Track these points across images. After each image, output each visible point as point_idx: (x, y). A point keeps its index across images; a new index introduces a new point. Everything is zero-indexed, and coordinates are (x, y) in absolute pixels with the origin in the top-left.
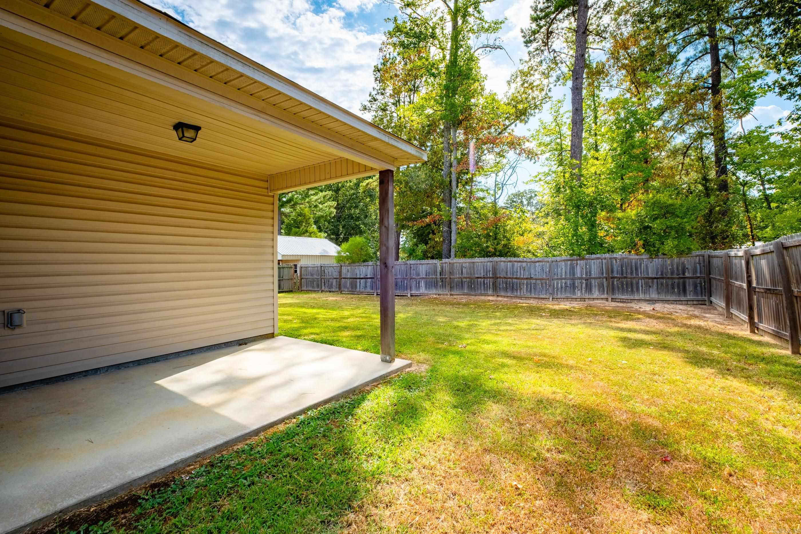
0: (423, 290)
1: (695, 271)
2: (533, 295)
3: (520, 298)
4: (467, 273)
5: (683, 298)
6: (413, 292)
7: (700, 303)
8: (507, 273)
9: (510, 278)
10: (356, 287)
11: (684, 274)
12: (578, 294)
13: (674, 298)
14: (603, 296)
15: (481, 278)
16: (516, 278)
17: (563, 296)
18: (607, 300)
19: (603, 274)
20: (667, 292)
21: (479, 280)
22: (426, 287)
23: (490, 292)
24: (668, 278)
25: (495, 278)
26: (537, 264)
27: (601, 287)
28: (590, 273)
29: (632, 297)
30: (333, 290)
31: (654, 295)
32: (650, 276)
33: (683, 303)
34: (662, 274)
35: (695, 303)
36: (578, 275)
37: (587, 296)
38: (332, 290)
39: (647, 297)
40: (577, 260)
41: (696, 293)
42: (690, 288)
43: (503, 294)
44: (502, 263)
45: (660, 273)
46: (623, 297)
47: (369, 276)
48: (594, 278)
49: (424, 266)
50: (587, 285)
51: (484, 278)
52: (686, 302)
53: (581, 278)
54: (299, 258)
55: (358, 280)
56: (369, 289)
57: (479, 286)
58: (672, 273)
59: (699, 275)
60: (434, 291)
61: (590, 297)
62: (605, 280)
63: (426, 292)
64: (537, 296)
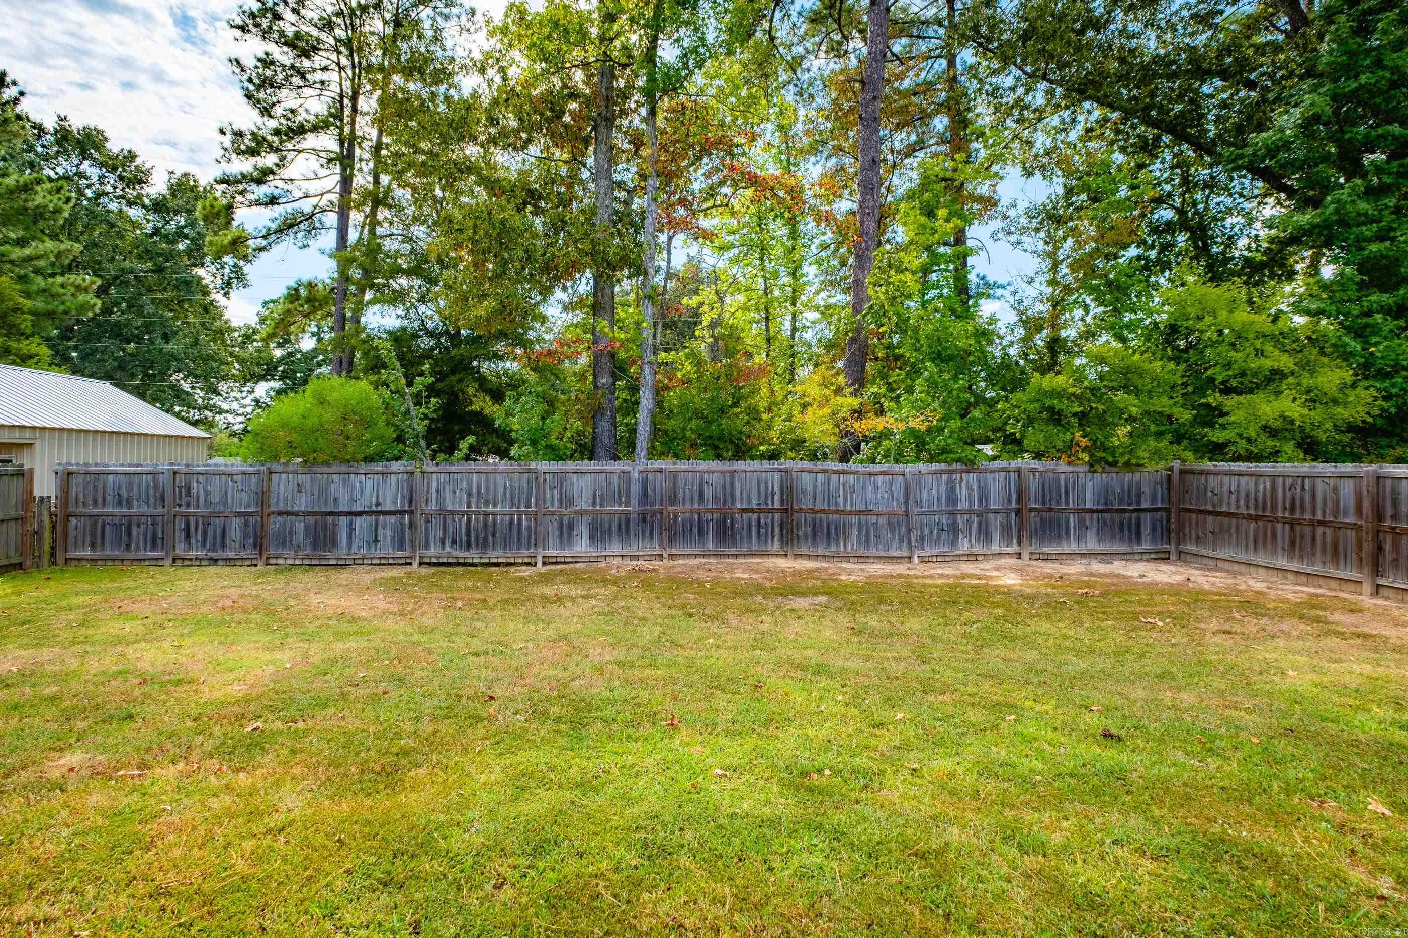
0: (582, 546)
1: (1154, 499)
2: (873, 552)
3: (847, 558)
4: (716, 499)
5: (1136, 549)
6: (549, 553)
7: (1160, 555)
8: (815, 498)
9: (823, 512)
10: (334, 543)
11: (1139, 503)
12: (964, 547)
13: (1123, 548)
14: (1011, 550)
15: (752, 511)
16: (837, 512)
17: (935, 552)
18: (1019, 555)
19: (1010, 502)
20: (1112, 536)
21: (746, 516)
22: (592, 537)
23: (775, 547)
24: (1117, 511)
25: (786, 511)
26: (880, 479)
27: (1006, 531)
28: (986, 500)
29: (1059, 550)
30: (231, 554)
31: (1092, 544)
32: (1088, 507)
33: (1137, 557)
34: (1106, 504)
35: (1153, 556)
36: (962, 505)
37: (980, 549)
38: (220, 554)
39: (1083, 549)
40: (962, 472)
41: (1153, 541)
42: (1146, 530)
43: (804, 550)
44: (805, 474)
45: (1103, 501)
46: (1046, 550)
47: (388, 506)
48: (994, 512)
49: (586, 478)
50: (980, 524)
51: (761, 511)
52: (1139, 556)
53: (970, 512)
54: (27, 436)
55: (343, 521)
56: (385, 549)
57: (745, 532)
58: (1121, 501)
59: (1159, 506)
60: (618, 548)
61: (987, 550)
62: (1013, 515)
63: (593, 552)
64: (883, 554)
